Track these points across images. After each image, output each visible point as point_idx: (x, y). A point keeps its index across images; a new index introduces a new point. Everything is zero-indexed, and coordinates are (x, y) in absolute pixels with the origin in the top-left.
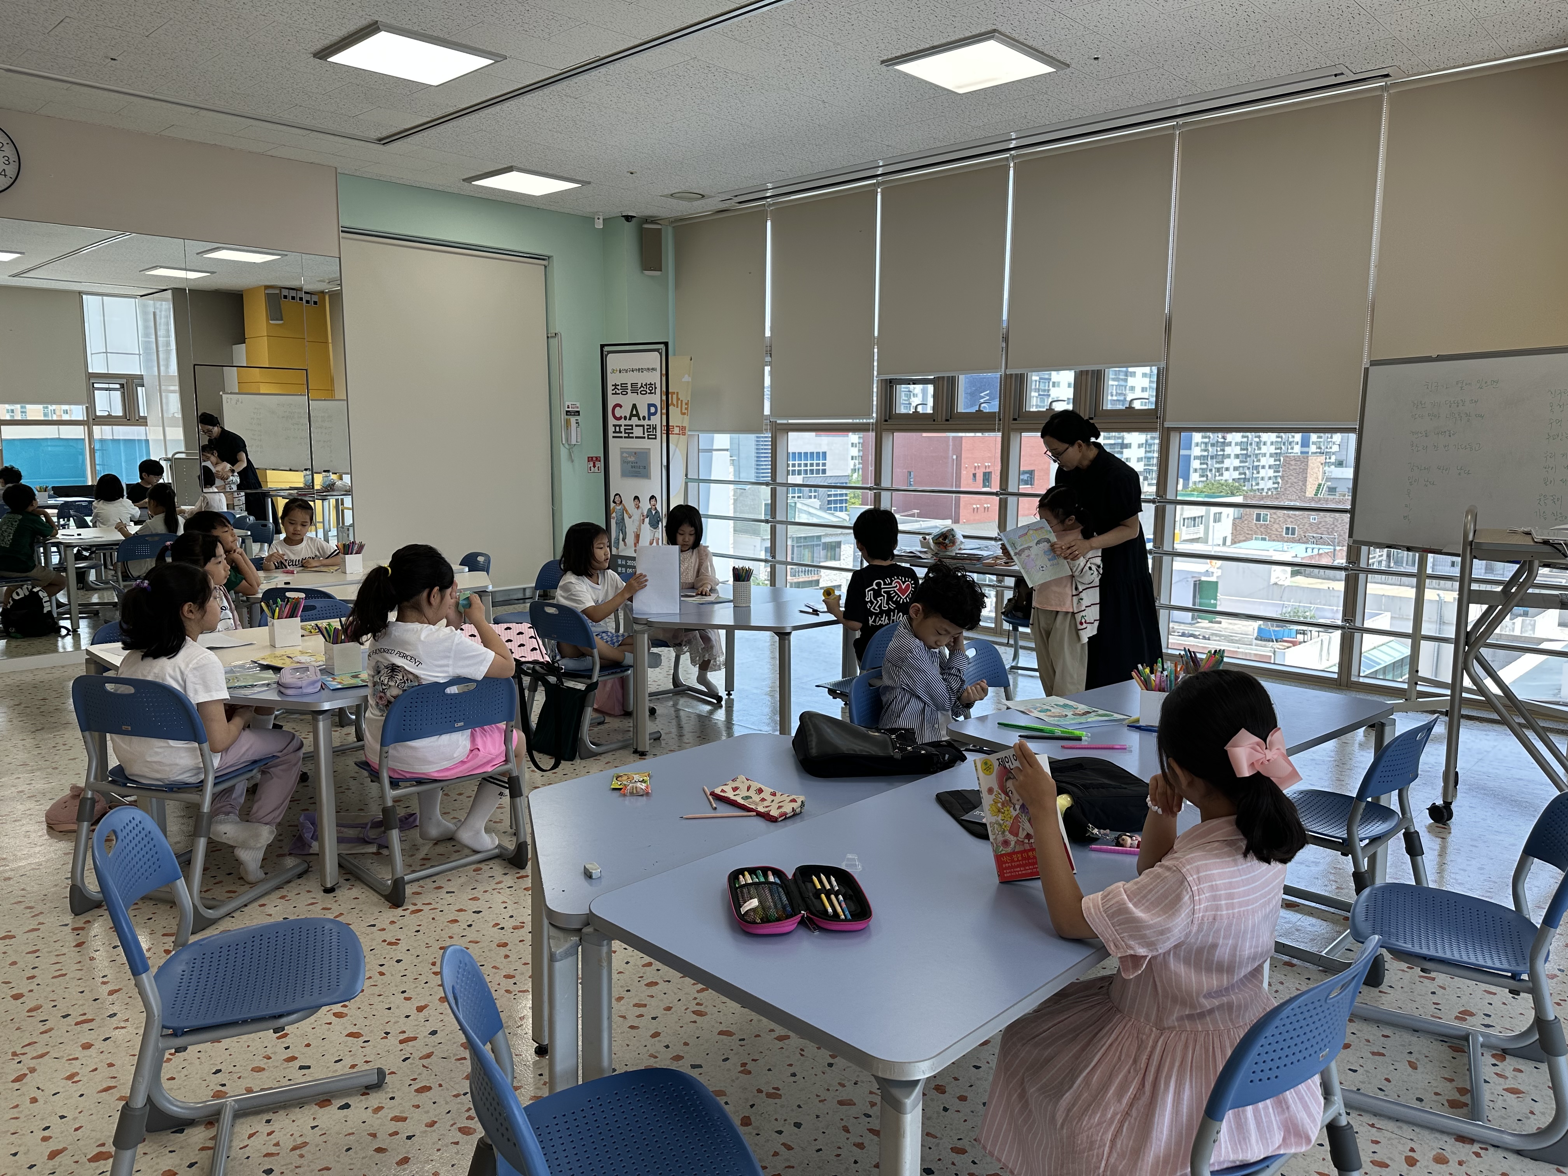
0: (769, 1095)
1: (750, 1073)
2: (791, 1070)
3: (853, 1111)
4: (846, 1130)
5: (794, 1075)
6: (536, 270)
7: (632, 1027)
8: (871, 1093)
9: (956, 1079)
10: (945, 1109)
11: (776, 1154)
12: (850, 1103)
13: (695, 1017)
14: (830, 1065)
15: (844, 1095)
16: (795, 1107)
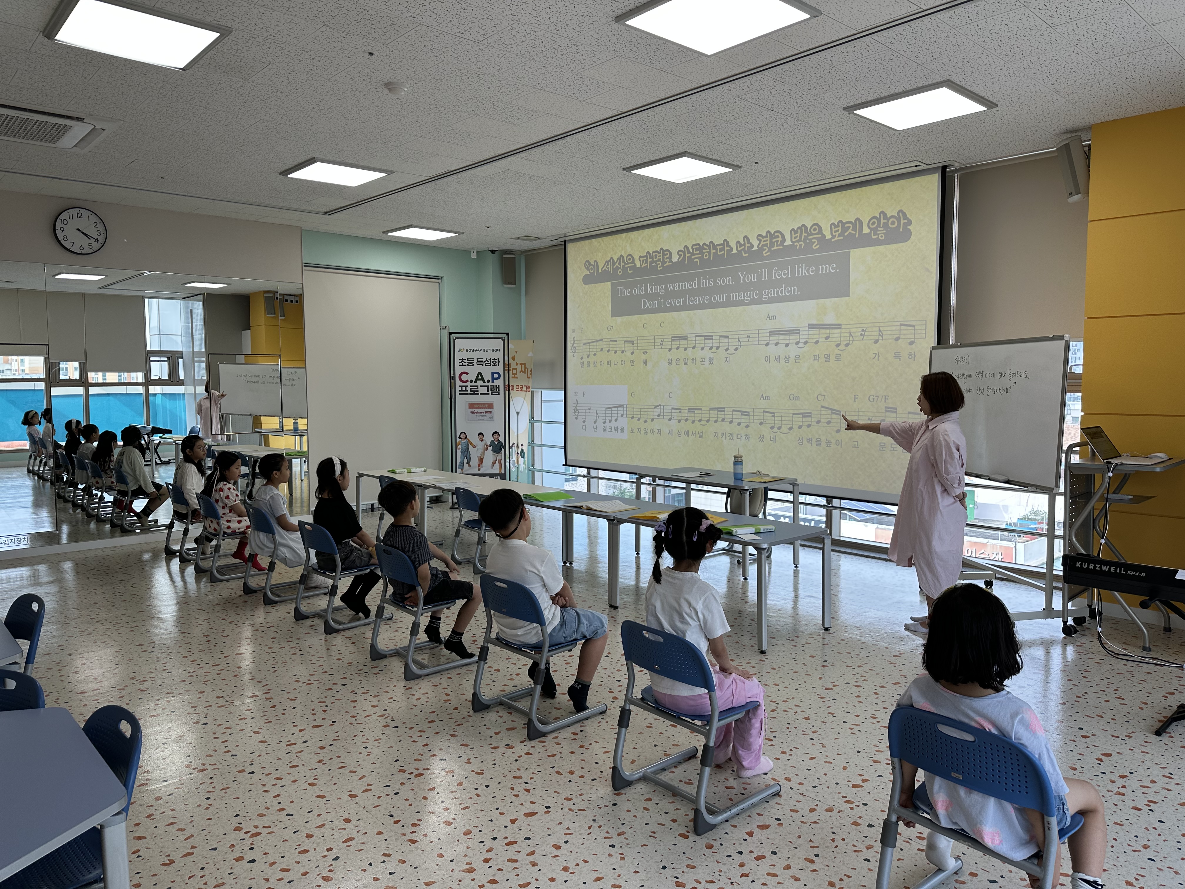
0: (477, 773)
1: (470, 763)
2: (494, 762)
3: (519, 781)
4: (512, 789)
5: (495, 764)
6: (433, 286)
7: (414, 741)
8: (533, 773)
9: (582, 768)
10: (570, 781)
11: (471, 798)
12: (520, 777)
13: (450, 737)
14: (516, 760)
15: (518, 774)
16: (489, 779)
